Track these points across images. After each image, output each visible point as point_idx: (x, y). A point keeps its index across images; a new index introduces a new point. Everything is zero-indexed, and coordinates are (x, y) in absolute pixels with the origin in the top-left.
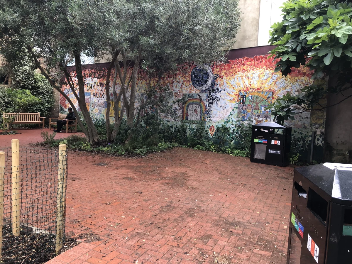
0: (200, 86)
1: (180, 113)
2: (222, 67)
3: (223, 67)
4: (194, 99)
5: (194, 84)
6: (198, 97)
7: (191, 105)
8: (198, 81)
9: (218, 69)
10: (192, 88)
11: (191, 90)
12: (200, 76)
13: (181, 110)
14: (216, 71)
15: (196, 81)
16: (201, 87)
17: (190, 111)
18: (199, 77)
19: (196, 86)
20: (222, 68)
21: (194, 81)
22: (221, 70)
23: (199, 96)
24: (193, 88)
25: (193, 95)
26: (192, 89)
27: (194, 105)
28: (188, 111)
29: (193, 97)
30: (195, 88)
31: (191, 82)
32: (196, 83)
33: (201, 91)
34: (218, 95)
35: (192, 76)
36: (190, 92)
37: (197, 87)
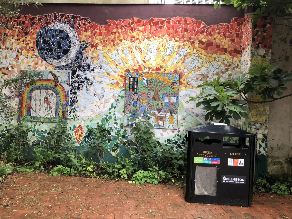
0: (54, 59)
1: (15, 103)
2: (95, 30)
3: (98, 31)
4: (43, 80)
5: (42, 54)
6: (51, 77)
7: (38, 91)
8: (51, 50)
9: (89, 33)
10: (38, 61)
11: (37, 64)
12: (55, 42)
13: (17, 99)
14: (86, 36)
15: (47, 49)
16: (57, 61)
17: (35, 100)
18: (53, 43)
19: (46, 58)
20: (96, 32)
21: (42, 49)
22: (94, 35)
23: (54, 75)
24: (42, 62)
25: (40, 72)
26: (40, 62)
27: (44, 90)
28: (31, 100)
29: (42, 76)
30: (44, 62)
31: (36, 51)
32: (46, 53)
33: (57, 67)
34: (89, 74)
35: (38, 41)
36: (36, 68)
37: (49, 60)
